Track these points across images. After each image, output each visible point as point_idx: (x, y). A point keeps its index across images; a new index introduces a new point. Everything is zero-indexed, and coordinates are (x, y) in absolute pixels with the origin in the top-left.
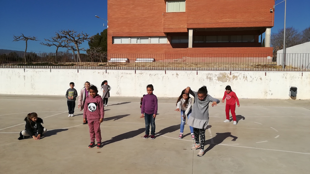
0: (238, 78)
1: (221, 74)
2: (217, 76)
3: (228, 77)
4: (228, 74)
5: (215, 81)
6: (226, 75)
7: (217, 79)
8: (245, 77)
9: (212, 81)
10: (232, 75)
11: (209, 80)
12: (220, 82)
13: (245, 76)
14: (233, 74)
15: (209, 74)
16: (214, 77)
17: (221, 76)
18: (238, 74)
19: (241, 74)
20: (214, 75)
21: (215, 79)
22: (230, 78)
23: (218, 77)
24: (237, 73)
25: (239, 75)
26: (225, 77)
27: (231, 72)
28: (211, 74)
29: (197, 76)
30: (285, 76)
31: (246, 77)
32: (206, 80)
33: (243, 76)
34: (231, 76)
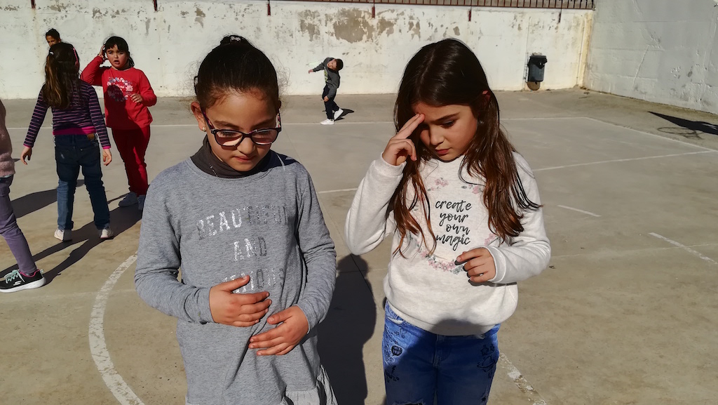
0: (395, 27)
1: (343, 13)
2: (331, 20)
3: (366, 24)
4: (367, 16)
5: (326, 37)
6: (360, 19)
7: (332, 30)
8: (415, 27)
9: (316, 38)
10: (376, 17)
11: (307, 34)
12: (341, 39)
13: (415, 23)
14: (381, 15)
15: (307, 13)
16: (323, 23)
17: (345, 19)
18: (395, 13)
19: (402, 14)
20: (323, 17)
21: (326, 29)
22: (371, 29)
23: (335, 25)
24: (393, 11)
25: (396, 17)
26: (357, 23)
27: (374, 9)
28: (314, 15)
29: (270, 21)
30: (518, 22)
31: (418, 25)
32: (298, 34)
33: (407, 20)
34: (374, 22)
